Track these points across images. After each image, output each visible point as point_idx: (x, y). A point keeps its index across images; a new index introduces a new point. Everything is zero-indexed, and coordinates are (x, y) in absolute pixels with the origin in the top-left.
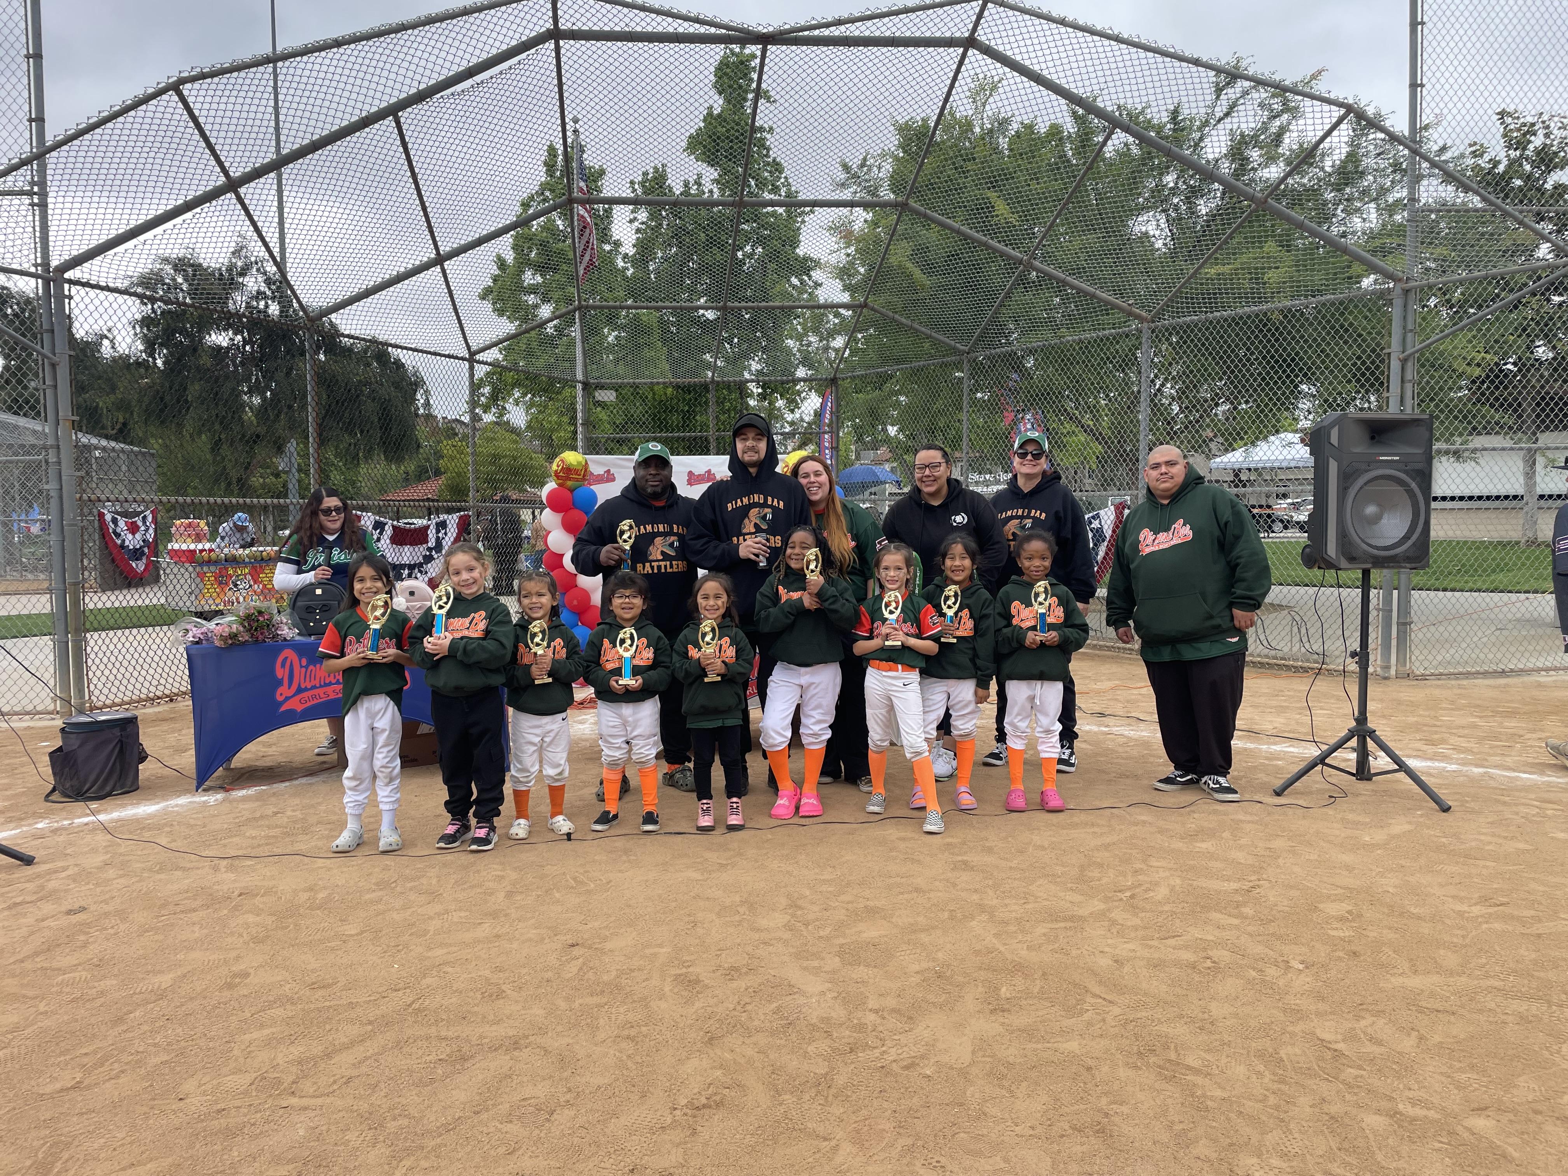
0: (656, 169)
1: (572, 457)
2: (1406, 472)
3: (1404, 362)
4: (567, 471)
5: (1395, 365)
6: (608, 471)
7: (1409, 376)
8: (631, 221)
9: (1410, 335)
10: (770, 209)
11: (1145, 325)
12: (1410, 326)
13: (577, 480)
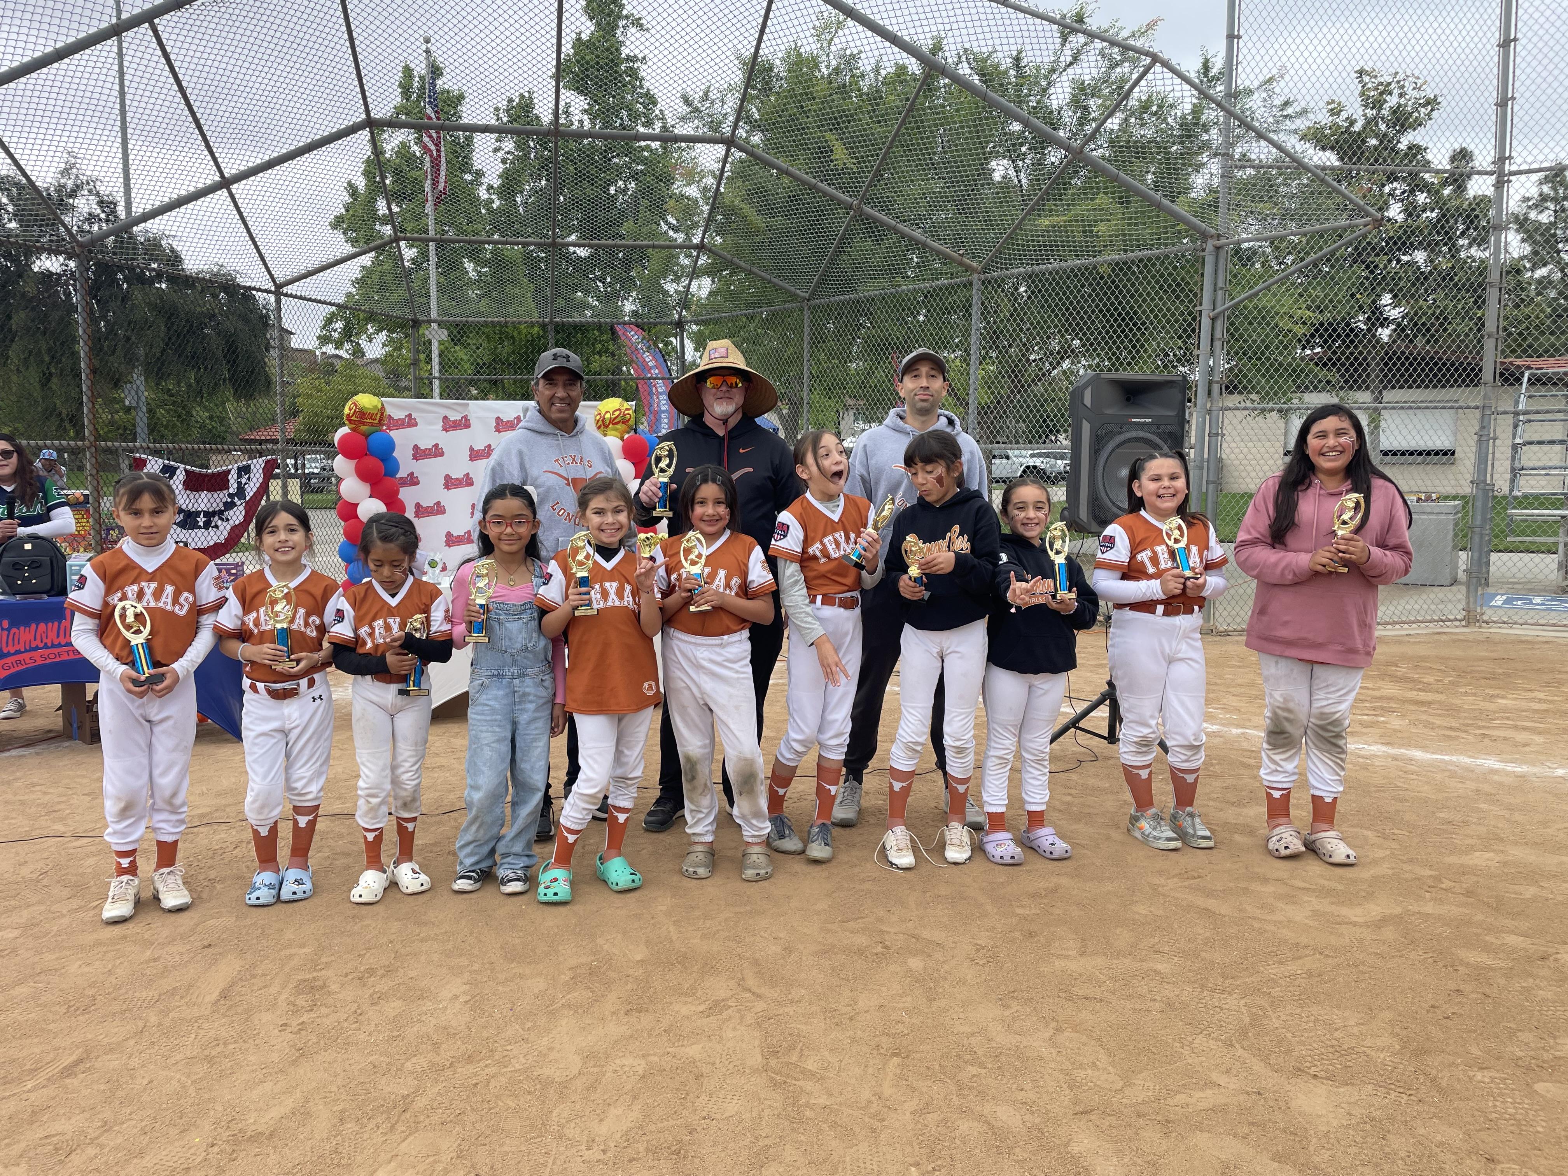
0: (522, 96)
1: (366, 400)
2: (1159, 435)
3: (1214, 320)
4: (362, 415)
5: (1206, 322)
6: (410, 416)
7: (1218, 334)
8: (496, 150)
9: (1220, 293)
10: (643, 143)
11: (976, 276)
12: (1220, 284)
13: (372, 425)
